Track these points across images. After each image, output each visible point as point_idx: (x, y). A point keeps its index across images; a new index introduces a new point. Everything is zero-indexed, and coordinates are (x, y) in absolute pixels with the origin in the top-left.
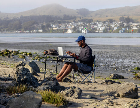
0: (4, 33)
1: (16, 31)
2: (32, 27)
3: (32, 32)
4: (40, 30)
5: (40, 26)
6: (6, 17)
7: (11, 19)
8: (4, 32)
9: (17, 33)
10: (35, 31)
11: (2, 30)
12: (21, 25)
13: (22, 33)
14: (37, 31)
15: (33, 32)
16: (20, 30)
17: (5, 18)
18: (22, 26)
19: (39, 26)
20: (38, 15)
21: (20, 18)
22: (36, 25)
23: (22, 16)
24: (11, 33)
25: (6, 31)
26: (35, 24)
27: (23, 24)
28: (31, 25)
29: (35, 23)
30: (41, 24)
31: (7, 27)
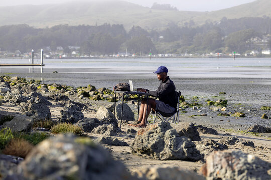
0: (182, 58)
1: (211, 54)
2: (248, 44)
3: (246, 55)
4: (266, 50)
5: (266, 41)
6: (188, 21)
7: (201, 25)
8: (182, 55)
9: (212, 57)
10: (253, 53)
11: (178, 50)
12: (223, 39)
13: (225, 57)
14: (257, 53)
15: (249, 56)
16: (220, 52)
17: (186, 24)
18: (224, 41)
19: (263, 41)
20: (261, 16)
21: (220, 23)
22: (255, 40)
23: (225, 18)
24: (199, 58)
25: (189, 53)
26: (254, 38)
27: (226, 37)
28: (245, 40)
29: (253, 35)
30: (268, 37)
31: (190, 45)
